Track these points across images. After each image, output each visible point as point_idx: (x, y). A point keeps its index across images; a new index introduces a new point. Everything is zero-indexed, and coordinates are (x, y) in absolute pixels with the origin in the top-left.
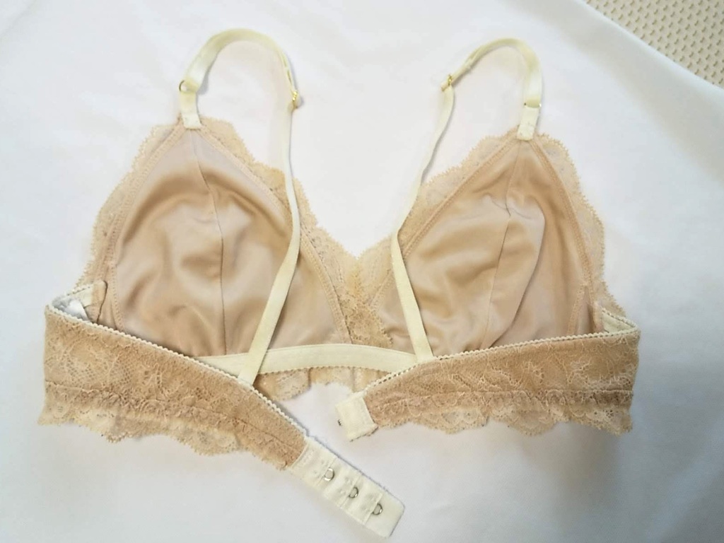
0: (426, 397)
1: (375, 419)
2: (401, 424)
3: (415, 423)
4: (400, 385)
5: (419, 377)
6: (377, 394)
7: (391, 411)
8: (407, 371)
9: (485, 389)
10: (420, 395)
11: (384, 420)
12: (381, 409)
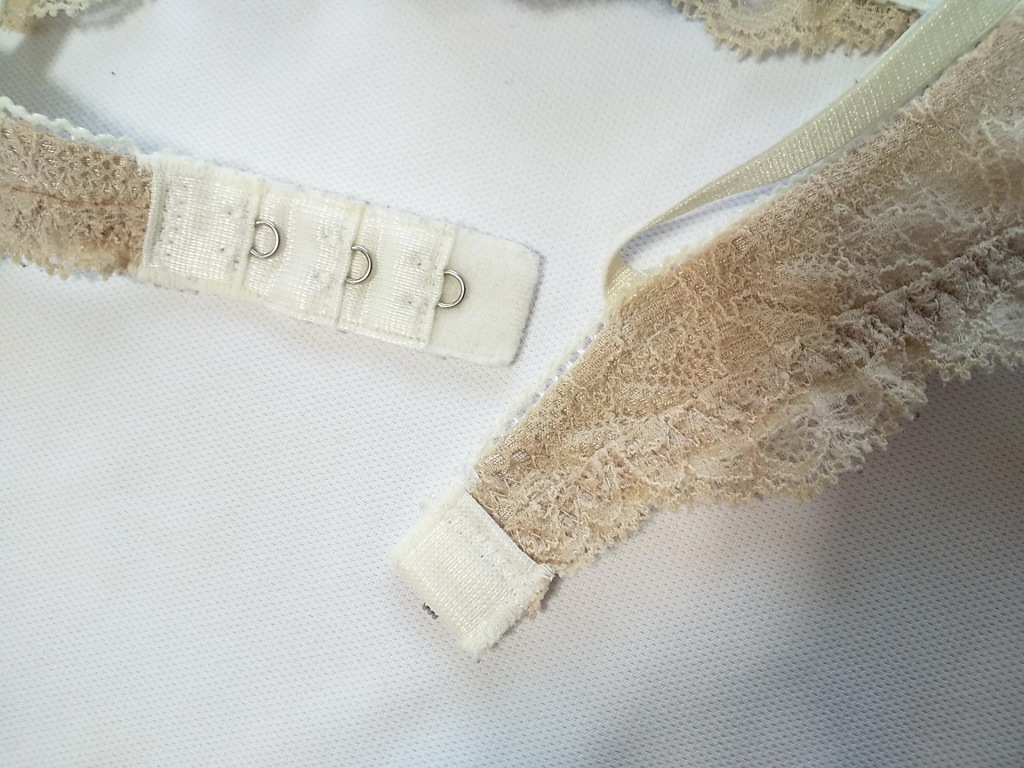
0: (679, 410)
1: (537, 550)
2: (629, 535)
3: (675, 508)
4: (575, 406)
5: (627, 354)
6: (513, 464)
7: (580, 501)
8: (582, 352)
9: (866, 293)
10: (657, 411)
11: (568, 541)
12: (545, 506)
